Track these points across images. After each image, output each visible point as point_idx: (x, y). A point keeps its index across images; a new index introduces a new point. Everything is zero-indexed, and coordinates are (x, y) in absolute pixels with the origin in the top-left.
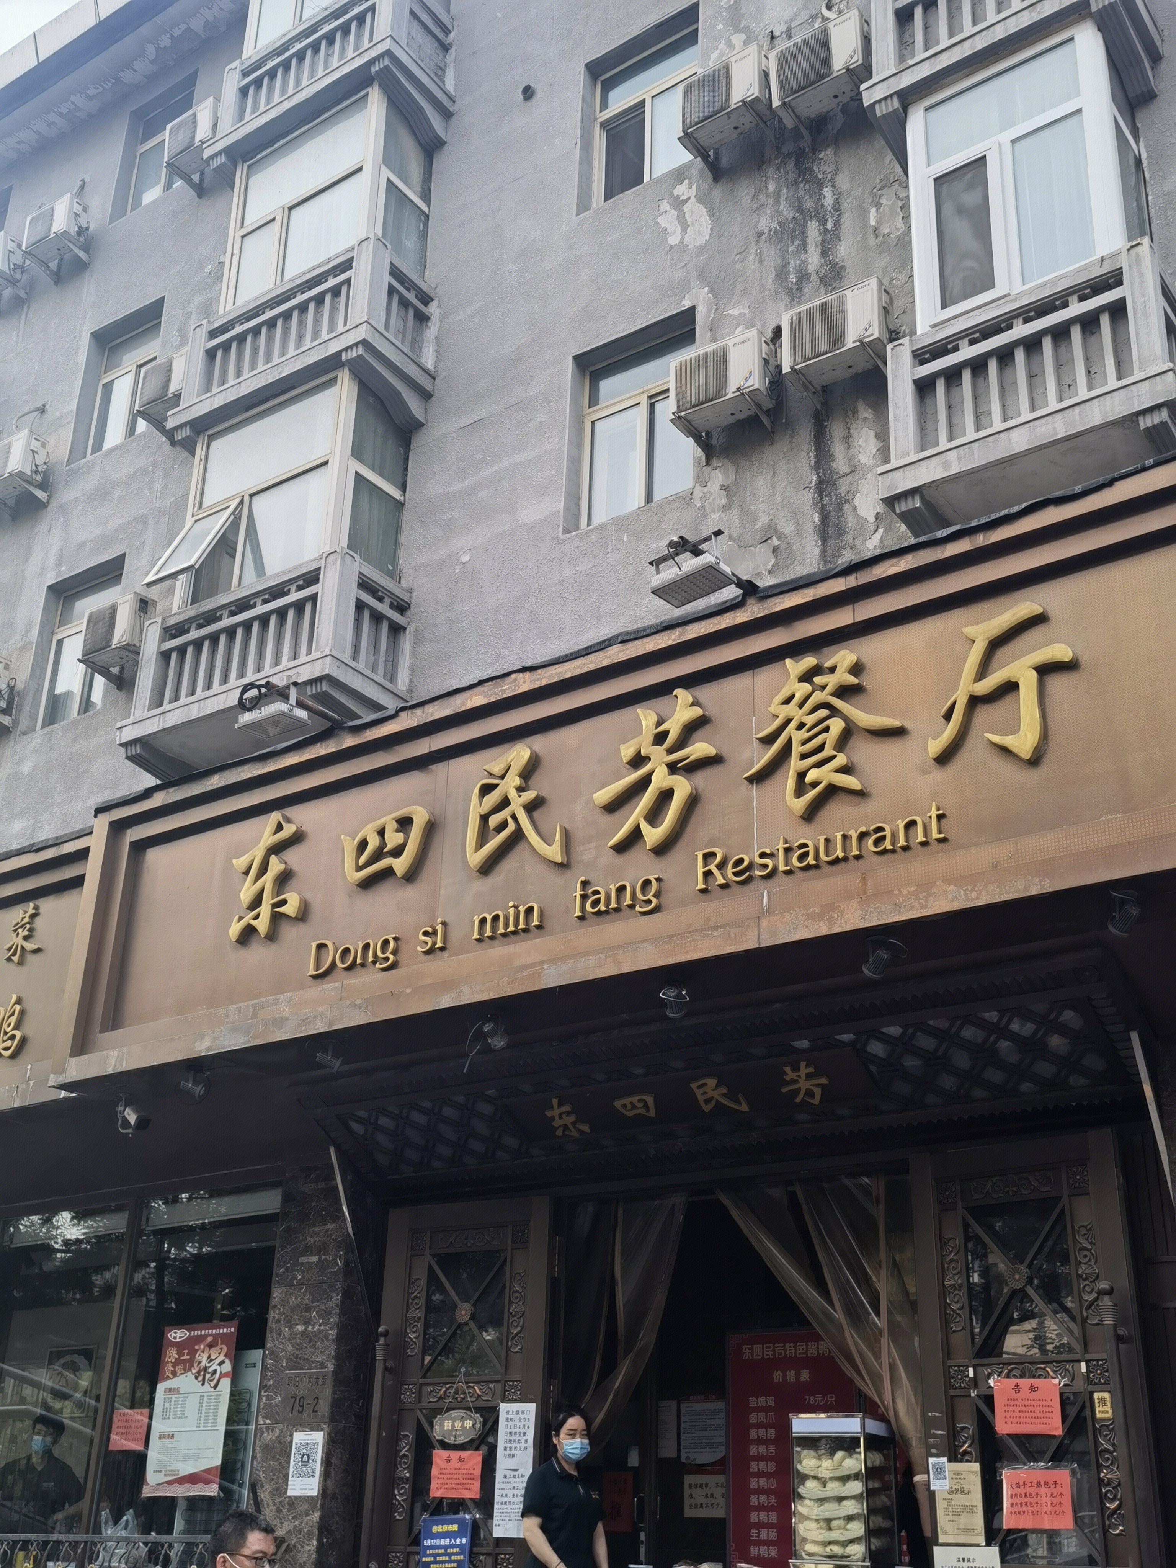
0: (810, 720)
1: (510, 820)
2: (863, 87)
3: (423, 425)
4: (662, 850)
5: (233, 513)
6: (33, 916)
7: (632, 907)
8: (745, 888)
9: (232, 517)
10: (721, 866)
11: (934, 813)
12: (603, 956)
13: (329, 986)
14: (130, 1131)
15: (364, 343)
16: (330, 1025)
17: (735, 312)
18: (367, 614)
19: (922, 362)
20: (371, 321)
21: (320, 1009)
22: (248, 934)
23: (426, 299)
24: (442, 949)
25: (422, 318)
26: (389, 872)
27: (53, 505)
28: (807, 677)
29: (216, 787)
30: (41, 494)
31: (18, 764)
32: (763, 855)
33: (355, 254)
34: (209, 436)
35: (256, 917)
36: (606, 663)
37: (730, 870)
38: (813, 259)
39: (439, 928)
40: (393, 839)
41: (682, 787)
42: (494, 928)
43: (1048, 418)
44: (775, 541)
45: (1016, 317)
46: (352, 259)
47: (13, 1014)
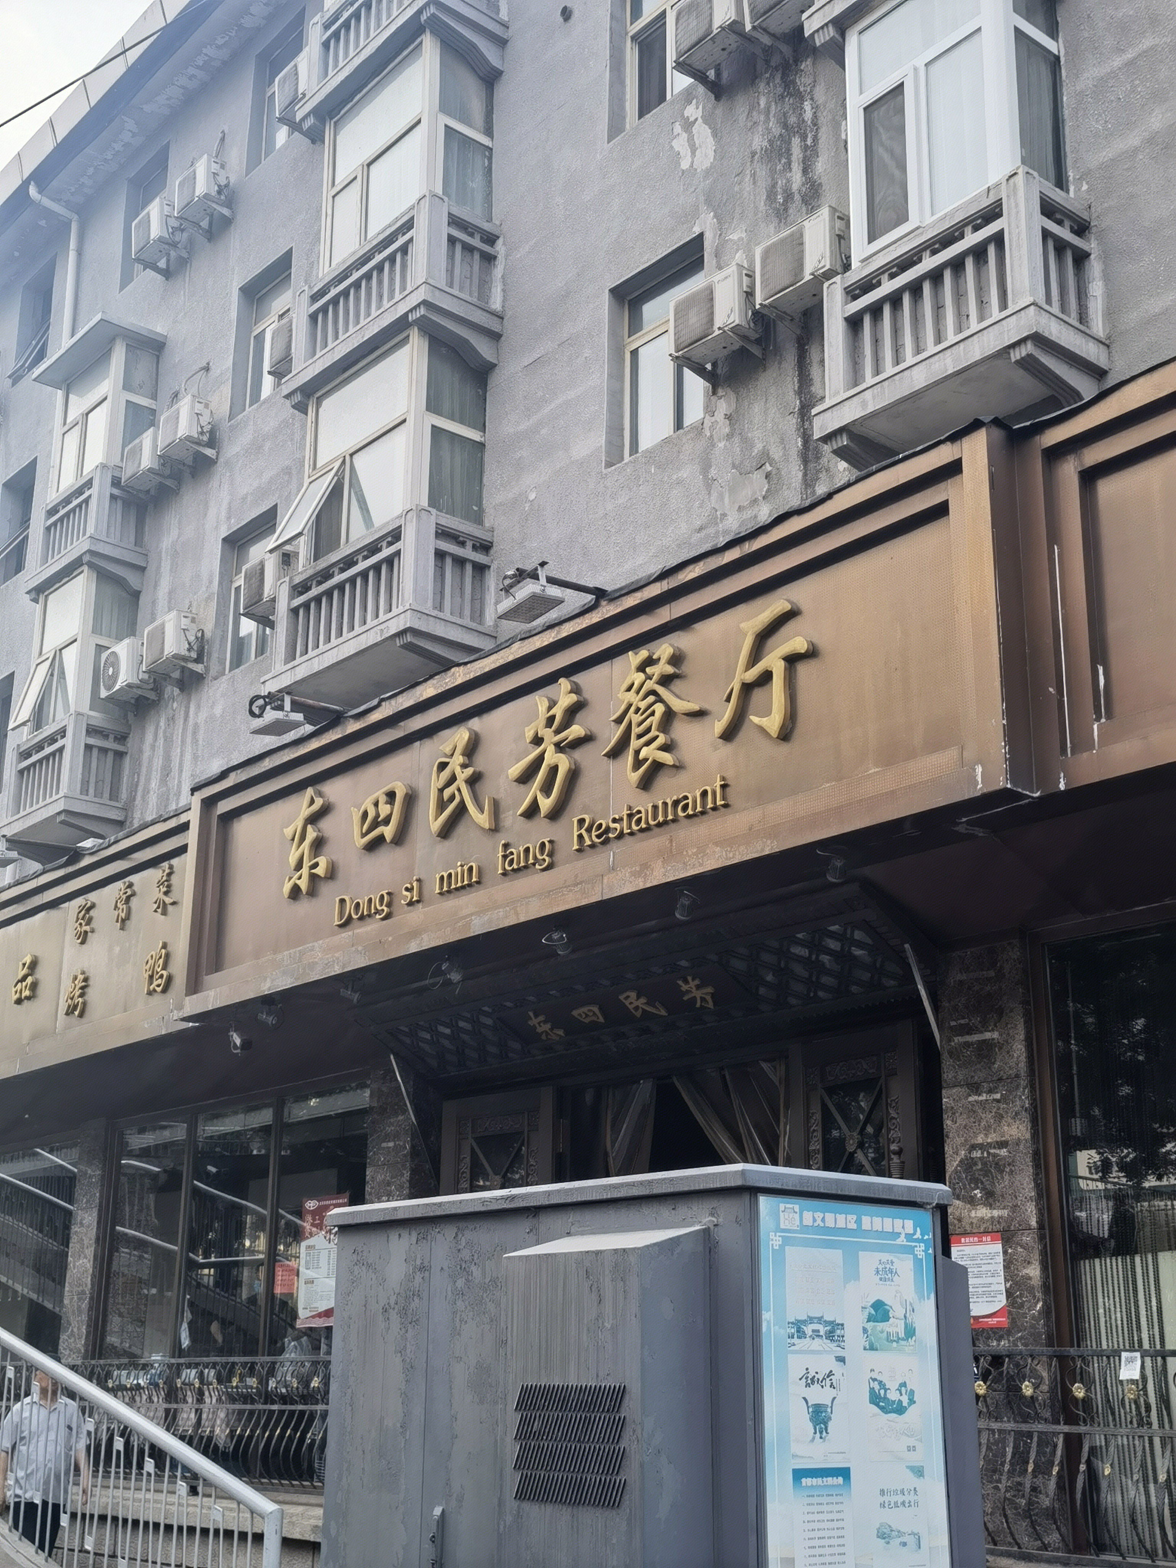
0: (643, 705)
1: (456, 793)
2: (805, 16)
3: (495, 365)
4: (555, 815)
5: (336, 475)
6: (169, 875)
7: (534, 864)
8: (604, 848)
9: (336, 478)
10: (589, 830)
11: (719, 783)
12: (508, 909)
13: (346, 935)
14: (239, 1051)
15: (425, 303)
16: (344, 967)
17: (734, 237)
18: (449, 561)
19: (855, 298)
20: (431, 281)
21: (337, 955)
22: (295, 892)
23: (491, 239)
24: (418, 901)
25: (489, 259)
26: (381, 839)
27: (221, 460)
28: (641, 668)
29: (267, 768)
30: (209, 452)
31: (212, 707)
32: (615, 821)
33: (415, 212)
34: (318, 398)
35: (300, 878)
36: (511, 658)
37: (594, 834)
38: (796, 177)
39: (415, 884)
40: (384, 810)
41: (564, 763)
42: (450, 884)
43: (940, 355)
44: (768, 467)
45: (925, 249)
46: (412, 218)
47: (160, 957)
